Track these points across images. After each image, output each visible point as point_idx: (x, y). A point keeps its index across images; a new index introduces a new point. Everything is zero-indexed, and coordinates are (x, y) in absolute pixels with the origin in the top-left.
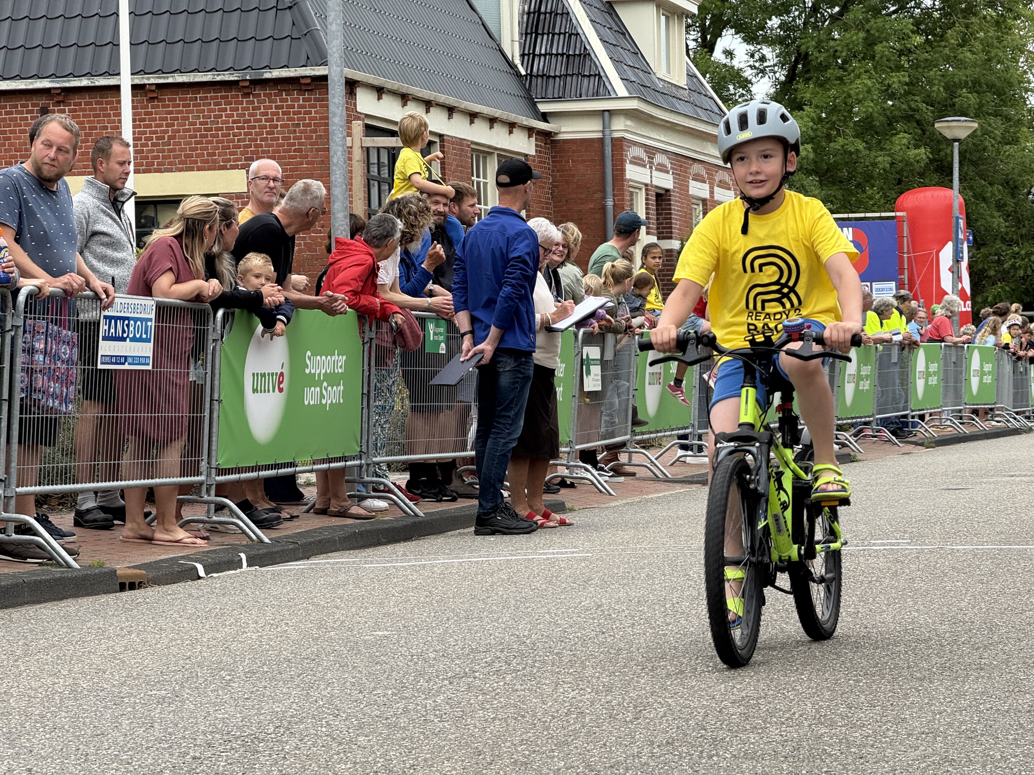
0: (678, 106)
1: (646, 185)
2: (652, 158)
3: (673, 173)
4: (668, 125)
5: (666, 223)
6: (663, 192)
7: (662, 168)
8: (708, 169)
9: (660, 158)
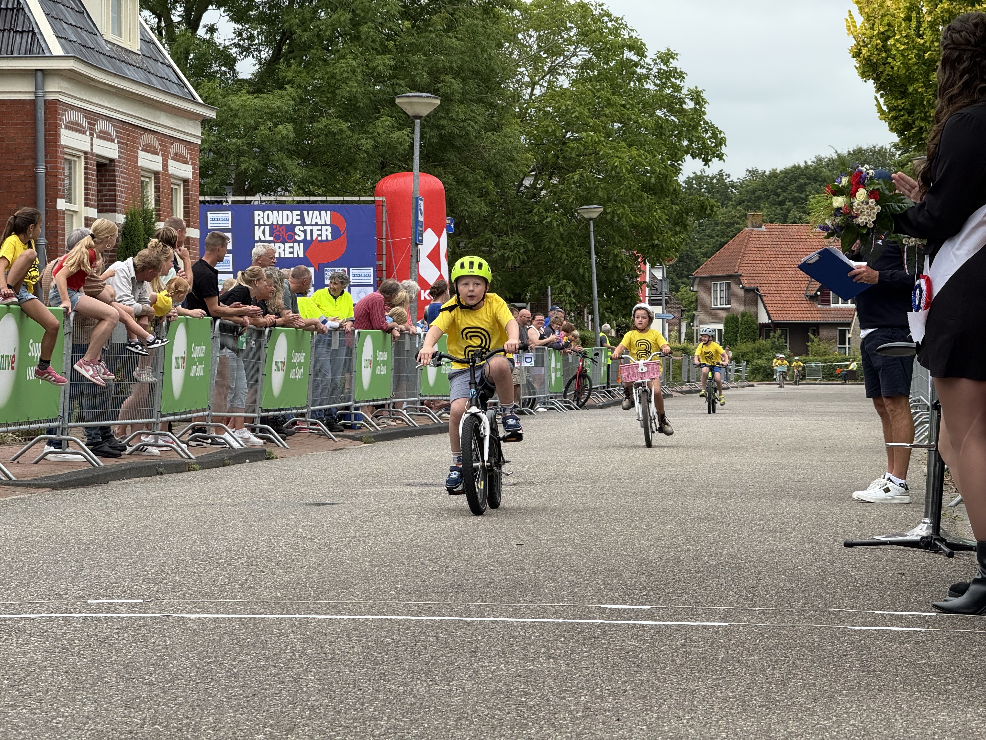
0: (127, 71)
1: (86, 153)
2: (94, 125)
3: (118, 142)
4: (114, 90)
5: (110, 196)
6: (107, 162)
7: (105, 136)
8: (162, 141)
9: (101, 125)
